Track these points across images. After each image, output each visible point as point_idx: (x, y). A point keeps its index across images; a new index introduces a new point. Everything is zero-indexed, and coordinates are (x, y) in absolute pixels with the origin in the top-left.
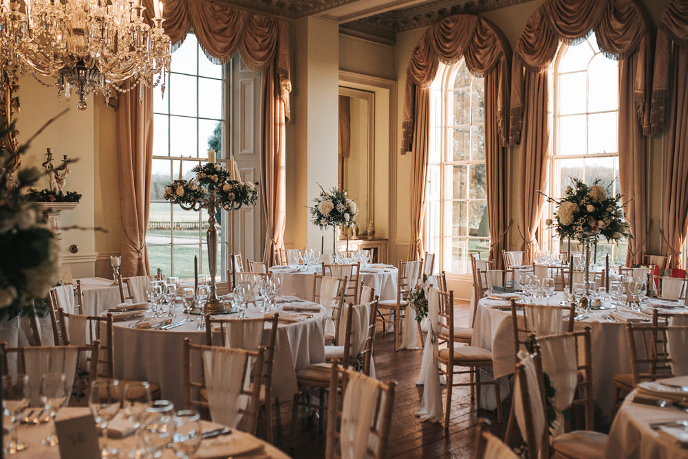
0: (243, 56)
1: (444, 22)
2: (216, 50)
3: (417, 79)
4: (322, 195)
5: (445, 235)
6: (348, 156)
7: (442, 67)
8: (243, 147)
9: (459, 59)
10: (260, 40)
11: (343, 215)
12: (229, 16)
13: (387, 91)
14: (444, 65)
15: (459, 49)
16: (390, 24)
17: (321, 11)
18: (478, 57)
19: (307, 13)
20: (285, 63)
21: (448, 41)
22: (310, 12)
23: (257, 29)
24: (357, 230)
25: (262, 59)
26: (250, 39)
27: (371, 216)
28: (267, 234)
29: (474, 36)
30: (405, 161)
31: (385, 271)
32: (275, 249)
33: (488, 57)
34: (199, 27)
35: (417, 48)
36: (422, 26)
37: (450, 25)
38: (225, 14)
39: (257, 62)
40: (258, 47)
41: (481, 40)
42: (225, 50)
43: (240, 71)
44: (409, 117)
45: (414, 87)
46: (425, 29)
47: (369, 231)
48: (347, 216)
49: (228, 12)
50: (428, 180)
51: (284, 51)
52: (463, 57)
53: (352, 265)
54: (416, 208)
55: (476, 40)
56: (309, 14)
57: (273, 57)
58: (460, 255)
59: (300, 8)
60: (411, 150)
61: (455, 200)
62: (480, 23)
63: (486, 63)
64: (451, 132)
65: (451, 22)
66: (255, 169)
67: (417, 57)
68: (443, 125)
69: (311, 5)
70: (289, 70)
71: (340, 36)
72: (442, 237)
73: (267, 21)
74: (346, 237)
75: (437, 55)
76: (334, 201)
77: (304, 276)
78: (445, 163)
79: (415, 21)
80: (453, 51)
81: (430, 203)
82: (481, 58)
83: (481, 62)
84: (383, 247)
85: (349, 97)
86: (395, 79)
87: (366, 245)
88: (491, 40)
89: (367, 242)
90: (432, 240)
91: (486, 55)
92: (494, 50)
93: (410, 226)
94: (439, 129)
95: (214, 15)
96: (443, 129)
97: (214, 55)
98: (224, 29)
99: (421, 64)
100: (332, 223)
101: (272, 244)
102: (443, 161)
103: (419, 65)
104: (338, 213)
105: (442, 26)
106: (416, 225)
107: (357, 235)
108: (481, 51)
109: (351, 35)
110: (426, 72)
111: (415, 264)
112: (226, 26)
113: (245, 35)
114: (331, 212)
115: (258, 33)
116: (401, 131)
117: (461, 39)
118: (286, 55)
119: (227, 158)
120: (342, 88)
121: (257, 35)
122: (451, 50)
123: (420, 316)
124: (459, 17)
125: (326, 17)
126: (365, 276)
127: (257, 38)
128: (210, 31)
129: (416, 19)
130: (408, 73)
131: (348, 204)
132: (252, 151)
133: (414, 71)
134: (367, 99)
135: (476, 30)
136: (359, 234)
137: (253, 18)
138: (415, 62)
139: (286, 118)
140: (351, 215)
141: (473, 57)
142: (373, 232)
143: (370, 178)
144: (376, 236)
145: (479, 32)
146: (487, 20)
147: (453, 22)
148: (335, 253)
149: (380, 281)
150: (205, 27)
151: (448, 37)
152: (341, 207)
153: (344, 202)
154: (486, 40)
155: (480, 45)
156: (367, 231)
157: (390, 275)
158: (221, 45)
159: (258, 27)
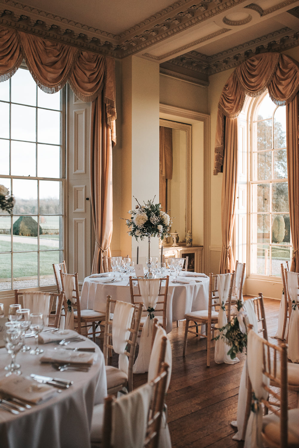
0: (74, 87)
1: (249, 61)
2: (47, 80)
3: (227, 111)
4: (137, 208)
5: (251, 242)
6: (171, 178)
7: (248, 100)
8: (76, 168)
9: (264, 91)
10: (88, 74)
11: (157, 226)
12: (59, 51)
13: (201, 123)
14: (251, 98)
15: (264, 82)
16: (204, 68)
17: (142, 49)
18: (281, 88)
19: (131, 52)
20: (111, 94)
21: (253, 76)
22: (133, 51)
23: (85, 64)
24: (177, 239)
25: (90, 90)
26: (80, 73)
27: (189, 227)
28: (96, 243)
29: (277, 69)
30: (217, 180)
31: (197, 282)
32: (102, 256)
33: (290, 86)
34: (31, 59)
35: (227, 86)
36: (230, 68)
37: (255, 63)
38: (55, 49)
39: (86, 92)
40: (86, 80)
41: (283, 73)
42: (55, 80)
43: (74, 103)
44: (220, 144)
45: (225, 118)
46: (233, 70)
47: (187, 239)
48: (160, 227)
49: (58, 47)
50: (237, 196)
51: (111, 84)
52: (267, 89)
53: (161, 279)
54: (227, 221)
55: (278, 73)
56: (133, 53)
57: (101, 89)
58: (264, 254)
59: (125, 49)
60: (222, 171)
61: (259, 213)
62: (282, 58)
63: (288, 93)
64: (255, 156)
65: (256, 60)
66: (86, 186)
67: (226, 92)
68: (249, 151)
69: (134, 44)
70: (114, 100)
71: (160, 75)
72: (248, 244)
73: (95, 58)
74: (168, 244)
75: (244, 89)
76: (149, 213)
77: (115, 287)
78: (251, 182)
79: (224, 64)
80: (258, 85)
81: (238, 215)
82: (283, 89)
83: (283, 92)
84: (199, 252)
85: (171, 129)
86: (208, 113)
87: (185, 251)
88: (292, 72)
89: (186, 249)
90: (240, 247)
91: (288, 85)
92: (295, 80)
93: (221, 235)
94: (246, 154)
95: (46, 49)
96: (249, 154)
97: (45, 84)
98: (55, 63)
99: (230, 98)
100: (146, 234)
101: (100, 251)
102: (249, 180)
103: (228, 99)
104: (152, 225)
105: (248, 64)
106: (226, 234)
107: (177, 242)
108: (283, 82)
109: (171, 75)
110: (235, 104)
111: (227, 277)
112: (56, 59)
113: (75, 68)
114: (145, 224)
115: (87, 68)
116: (213, 155)
117: (265, 73)
118: (112, 87)
119: (63, 178)
120: (161, 120)
121: (86, 69)
122: (255, 84)
123: (234, 352)
124: (263, 55)
125: (146, 55)
126: (177, 288)
127: (86, 72)
128: (42, 63)
129: (226, 62)
130: (219, 107)
131: (162, 216)
132: (83, 171)
133: (224, 104)
134: (185, 130)
135: (279, 65)
136: (179, 241)
137: (82, 54)
138: (225, 98)
139: (113, 143)
140: (165, 227)
141: (276, 89)
142: (191, 240)
143: (188, 194)
144: (193, 243)
145: (281, 67)
146: (288, 56)
147: (258, 60)
148: (149, 263)
149: (191, 292)
150: (36, 58)
151: (253, 73)
152: (154, 219)
153: (157, 214)
154: (288, 73)
155: (282, 77)
156: (185, 239)
157: (202, 286)
158: (51, 76)
159: (87, 63)
